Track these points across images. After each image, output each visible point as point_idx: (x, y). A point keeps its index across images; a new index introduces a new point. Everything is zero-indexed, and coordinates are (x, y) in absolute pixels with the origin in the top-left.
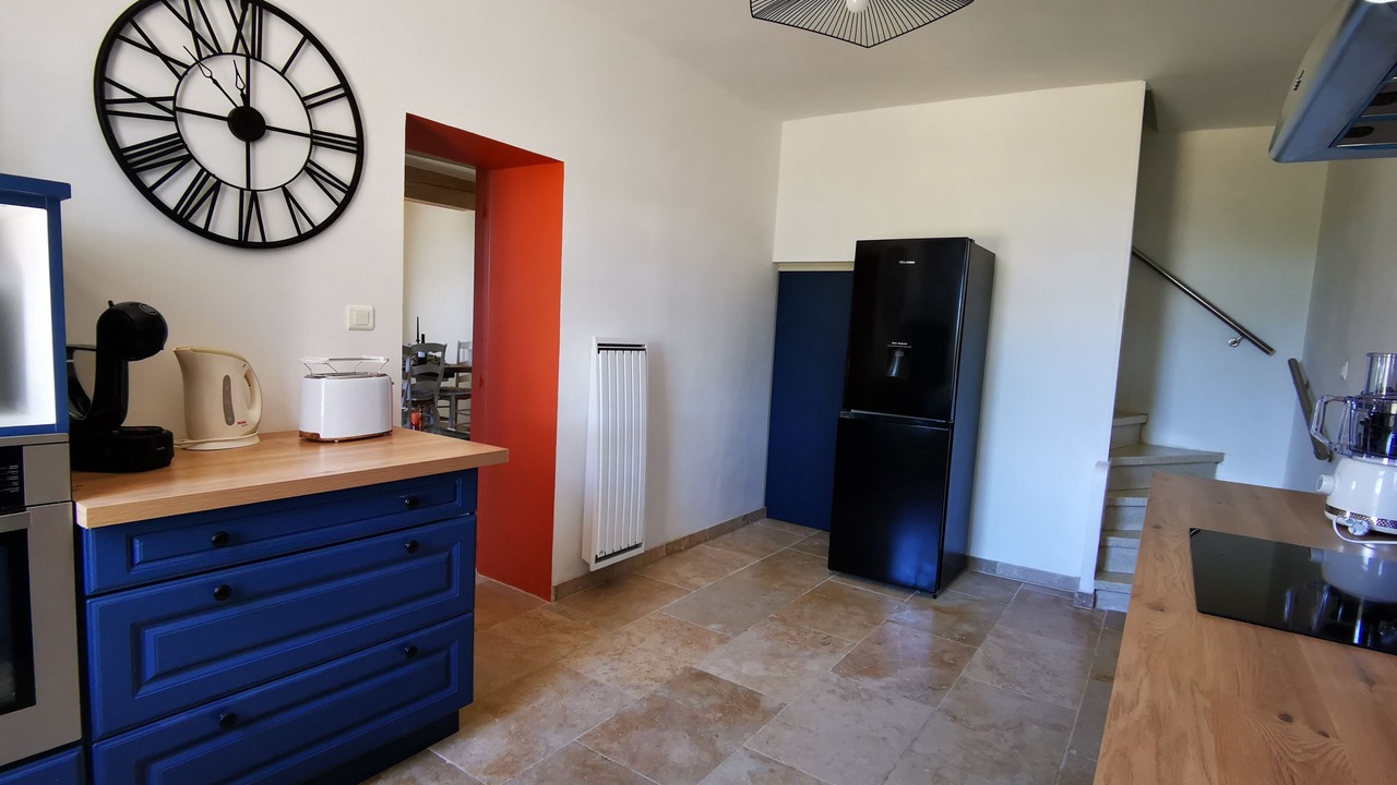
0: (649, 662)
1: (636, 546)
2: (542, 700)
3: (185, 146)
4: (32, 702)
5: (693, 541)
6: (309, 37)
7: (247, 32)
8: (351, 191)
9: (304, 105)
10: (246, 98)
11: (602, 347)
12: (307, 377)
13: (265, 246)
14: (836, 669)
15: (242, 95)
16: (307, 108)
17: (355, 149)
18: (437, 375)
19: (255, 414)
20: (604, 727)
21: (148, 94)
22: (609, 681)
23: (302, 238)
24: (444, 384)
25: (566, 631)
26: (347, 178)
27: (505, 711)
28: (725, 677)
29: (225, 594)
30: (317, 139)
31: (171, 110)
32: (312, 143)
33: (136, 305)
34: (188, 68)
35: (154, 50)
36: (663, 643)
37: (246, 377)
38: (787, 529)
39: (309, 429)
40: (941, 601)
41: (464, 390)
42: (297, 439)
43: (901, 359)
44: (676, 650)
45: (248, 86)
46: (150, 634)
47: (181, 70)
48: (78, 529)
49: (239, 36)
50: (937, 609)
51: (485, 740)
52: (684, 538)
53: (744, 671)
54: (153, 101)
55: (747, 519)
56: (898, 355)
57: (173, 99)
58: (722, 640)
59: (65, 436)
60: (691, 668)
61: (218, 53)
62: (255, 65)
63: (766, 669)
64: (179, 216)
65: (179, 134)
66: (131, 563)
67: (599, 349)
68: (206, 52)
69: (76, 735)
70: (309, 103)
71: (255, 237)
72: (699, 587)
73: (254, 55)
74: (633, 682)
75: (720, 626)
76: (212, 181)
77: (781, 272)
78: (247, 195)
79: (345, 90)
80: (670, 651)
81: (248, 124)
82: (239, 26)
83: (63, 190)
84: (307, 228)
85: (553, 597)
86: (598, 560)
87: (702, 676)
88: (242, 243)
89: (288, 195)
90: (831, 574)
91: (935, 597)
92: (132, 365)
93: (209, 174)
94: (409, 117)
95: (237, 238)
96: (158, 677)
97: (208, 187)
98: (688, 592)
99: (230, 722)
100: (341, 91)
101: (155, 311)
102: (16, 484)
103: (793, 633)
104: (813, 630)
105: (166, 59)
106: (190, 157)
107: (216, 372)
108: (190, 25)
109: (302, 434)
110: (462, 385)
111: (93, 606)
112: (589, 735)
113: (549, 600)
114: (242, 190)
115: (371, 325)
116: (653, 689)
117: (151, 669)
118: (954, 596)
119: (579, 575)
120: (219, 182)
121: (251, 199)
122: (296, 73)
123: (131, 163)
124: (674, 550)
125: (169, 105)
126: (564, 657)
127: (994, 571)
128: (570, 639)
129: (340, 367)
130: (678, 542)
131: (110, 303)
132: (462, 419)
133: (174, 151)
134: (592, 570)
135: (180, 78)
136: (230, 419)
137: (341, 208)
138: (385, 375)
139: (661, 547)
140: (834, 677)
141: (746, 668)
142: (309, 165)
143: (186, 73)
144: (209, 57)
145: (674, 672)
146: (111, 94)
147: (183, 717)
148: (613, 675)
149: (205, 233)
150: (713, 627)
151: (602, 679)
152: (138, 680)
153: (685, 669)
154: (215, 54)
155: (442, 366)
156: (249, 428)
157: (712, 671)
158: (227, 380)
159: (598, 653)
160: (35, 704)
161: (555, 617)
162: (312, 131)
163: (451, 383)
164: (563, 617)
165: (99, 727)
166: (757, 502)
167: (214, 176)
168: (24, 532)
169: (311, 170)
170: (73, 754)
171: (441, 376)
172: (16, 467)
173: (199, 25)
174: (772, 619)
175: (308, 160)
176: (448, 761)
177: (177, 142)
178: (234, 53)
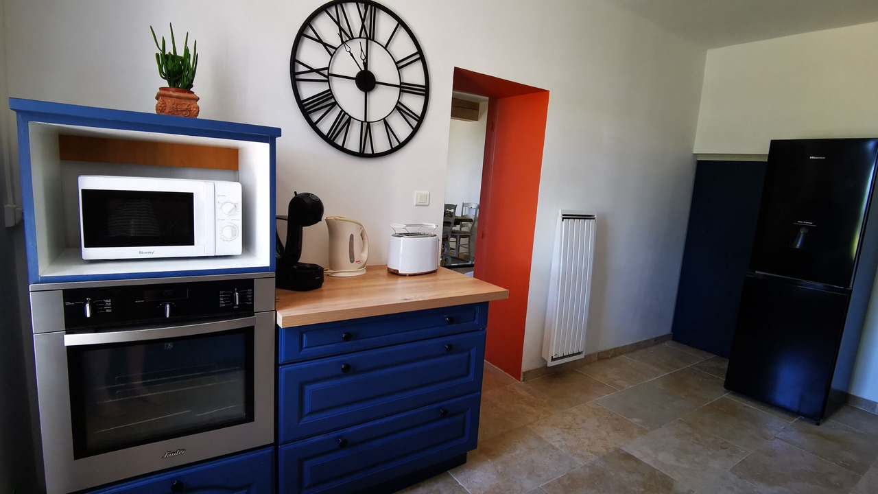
0: (589, 439)
1: (579, 353)
2: (517, 452)
3: (333, 97)
4: (253, 420)
5: (617, 352)
6: (401, 23)
7: (367, 23)
8: (420, 120)
9: (397, 66)
10: (365, 64)
11: (565, 217)
12: (393, 235)
13: (374, 156)
14: (733, 470)
15: (364, 63)
16: (399, 69)
17: (424, 93)
18: (451, 223)
19: (365, 256)
20: (559, 480)
21: (316, 67)
22: (561, 447)
23: (393, 150)
24: (454, 228)
25: (531, 404)
26: (419, 112)
27: (494, 455)
28: (645, 460)
29: (348, 369)
30: (404, 88)
31: (326, 75)
32: (401, 91)
33: (308, 194)
34: (336, 49)
35: (320, 41)
36: (598, 426)
37: (361, 235)
38: (690, 352)
39: (393, 267)
40: (824, 428)
41: (465, 232)
42: (385, 272)
43: (804, 234)
44: (608, 433)
45: (366, 57)
46: (308, 388)
47: (332, 51)
48: (277, 326)
49: (363, 27)
50: (819, 434)
51: (483, 473)
52: (611, 350)
53: (659, 459)
54: (318, 71)
55: (658, 340)
56: (802, 231)
57: (328, 69)
58: (643, 432)
59: (273, 274)
60: (620, 449)
61: (352, 38)
62: (371, 44)
63: (677, 460)
64: (329, 139)
65: (330, 90)
66: (301, 348)
67: (563, 218)
68: (345, 38)
69: (272, 441)
70: (400, 65)
71: (368, 151)
72: (623, 388)
73: (370, 37)
74: (578, 451)
75: (640, 420)
76: (347, 117)
77: (698, 161)
78: (365, 124)
79: (420, 55)
80: (604, 433)
81: (366, 81)
82: (363, 20)
83: (277, 132)
84: (396, 144)
85: (522, 379)
86: (553, 360)
87: (628, 457)
88: (361, 155)
89: (386, 124)
90: (726, 392)
91: (818, 424)
92: (305, 229)
93: (345, 113)
94: (456, 69)
95: (358, 151)
96: (310, 413)
97: (345, 121)
98: (615, 390)
99: (344, 444)
100: (418, 56)
101: (318, 198)
102: (250, 299)
103: (697, 435)
104: (713, 435)
105: (325, 45)
106: (336, 103)
107: (347, 231)
108: (338, 23)
109: (389, 269)
110: (463, 229)
111: (283, 369)
112: (549, 485)
113: (519, 380)
114: (362, 122)
115: (427, 203)
116: (593, 459)
117: (307, 409)
118: (836, 425)
119: (539, 367)
120: (350, 117)
121: (367, 127)
122: (393, 47)
123: (306, 108)
124: (604, 357)
125: (325, 72)
126: (531, 424)
127: (873, 409)
128: (534, 411)
129: (411, 230)
130: (607, 352)
131: (295, 193)
132: (462, 250)
133: (327, 100)
134: (549, 365)
135: (332, 56)
136: (352, 259)
137: (415, 131)
138: (435, 235)
139: (595, 354)
140: (733, 477)
141: (662, 456)
142: (398, 105)
143: (335, 52)
144: (347, 41)
145: (607, 449)
146: (298, 68)
147: (320, 438)
148: (564, 443)
149: (342, 149)
150: (635, 420)
151: (557, 445)
152: (301, 414)
153: (616, 448)
154: (350, 39)
155: (454, 218)
156: (361, 264)
157: (636, 454)
158: (352, 236)
159: (553, 425)
160: (253, 421)
161: (523, 393)
162: (401, 83)
163: (457, 228)
164: (529, 395)
165: (282, 439)
166: (667, 329)
167: (348, 114)
168: (252, 328)
169: (400, 108)
170: (270, 450)
171: (452, 224)
172: (251, 290)
173: (342, 22)
174: (680, 421)
175: (398, 102)
176: (460, 484)
177: (329, 94)
178: (360, 37)
